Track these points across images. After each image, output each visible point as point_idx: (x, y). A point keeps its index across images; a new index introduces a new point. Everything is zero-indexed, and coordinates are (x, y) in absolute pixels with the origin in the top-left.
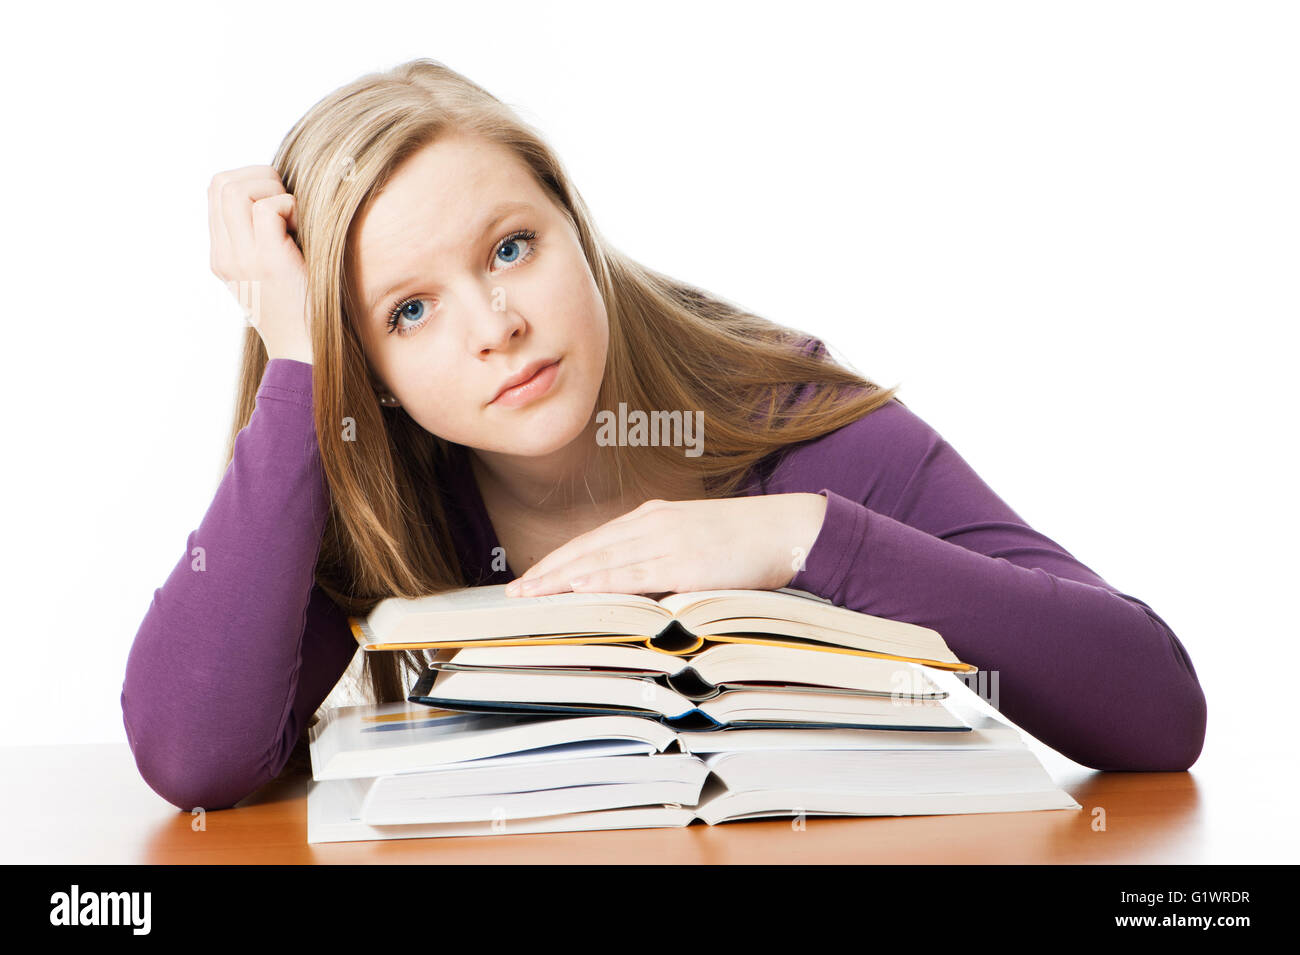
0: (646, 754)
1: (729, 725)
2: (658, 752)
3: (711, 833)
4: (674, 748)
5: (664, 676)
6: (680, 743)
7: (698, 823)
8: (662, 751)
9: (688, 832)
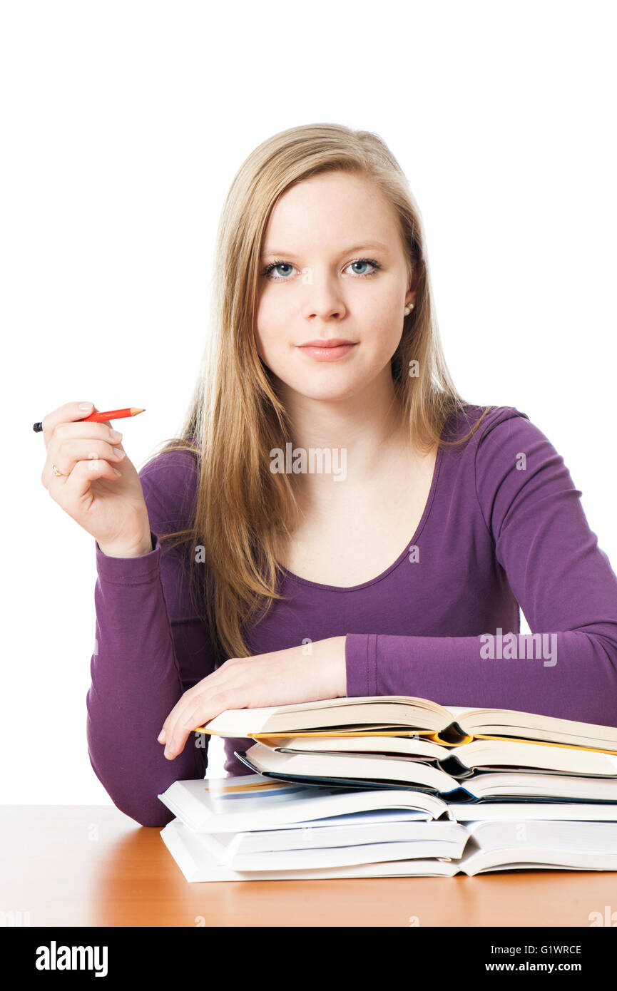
0: (424, 821)
1: (483, 799)
2: (434, 820)
3: (470, 882)
4: (444, 817)
5: (436, 761)
6: (450, 813)
7: (461, 874)
8: (436, 818)
9: (454, 881)
